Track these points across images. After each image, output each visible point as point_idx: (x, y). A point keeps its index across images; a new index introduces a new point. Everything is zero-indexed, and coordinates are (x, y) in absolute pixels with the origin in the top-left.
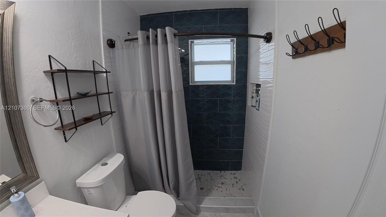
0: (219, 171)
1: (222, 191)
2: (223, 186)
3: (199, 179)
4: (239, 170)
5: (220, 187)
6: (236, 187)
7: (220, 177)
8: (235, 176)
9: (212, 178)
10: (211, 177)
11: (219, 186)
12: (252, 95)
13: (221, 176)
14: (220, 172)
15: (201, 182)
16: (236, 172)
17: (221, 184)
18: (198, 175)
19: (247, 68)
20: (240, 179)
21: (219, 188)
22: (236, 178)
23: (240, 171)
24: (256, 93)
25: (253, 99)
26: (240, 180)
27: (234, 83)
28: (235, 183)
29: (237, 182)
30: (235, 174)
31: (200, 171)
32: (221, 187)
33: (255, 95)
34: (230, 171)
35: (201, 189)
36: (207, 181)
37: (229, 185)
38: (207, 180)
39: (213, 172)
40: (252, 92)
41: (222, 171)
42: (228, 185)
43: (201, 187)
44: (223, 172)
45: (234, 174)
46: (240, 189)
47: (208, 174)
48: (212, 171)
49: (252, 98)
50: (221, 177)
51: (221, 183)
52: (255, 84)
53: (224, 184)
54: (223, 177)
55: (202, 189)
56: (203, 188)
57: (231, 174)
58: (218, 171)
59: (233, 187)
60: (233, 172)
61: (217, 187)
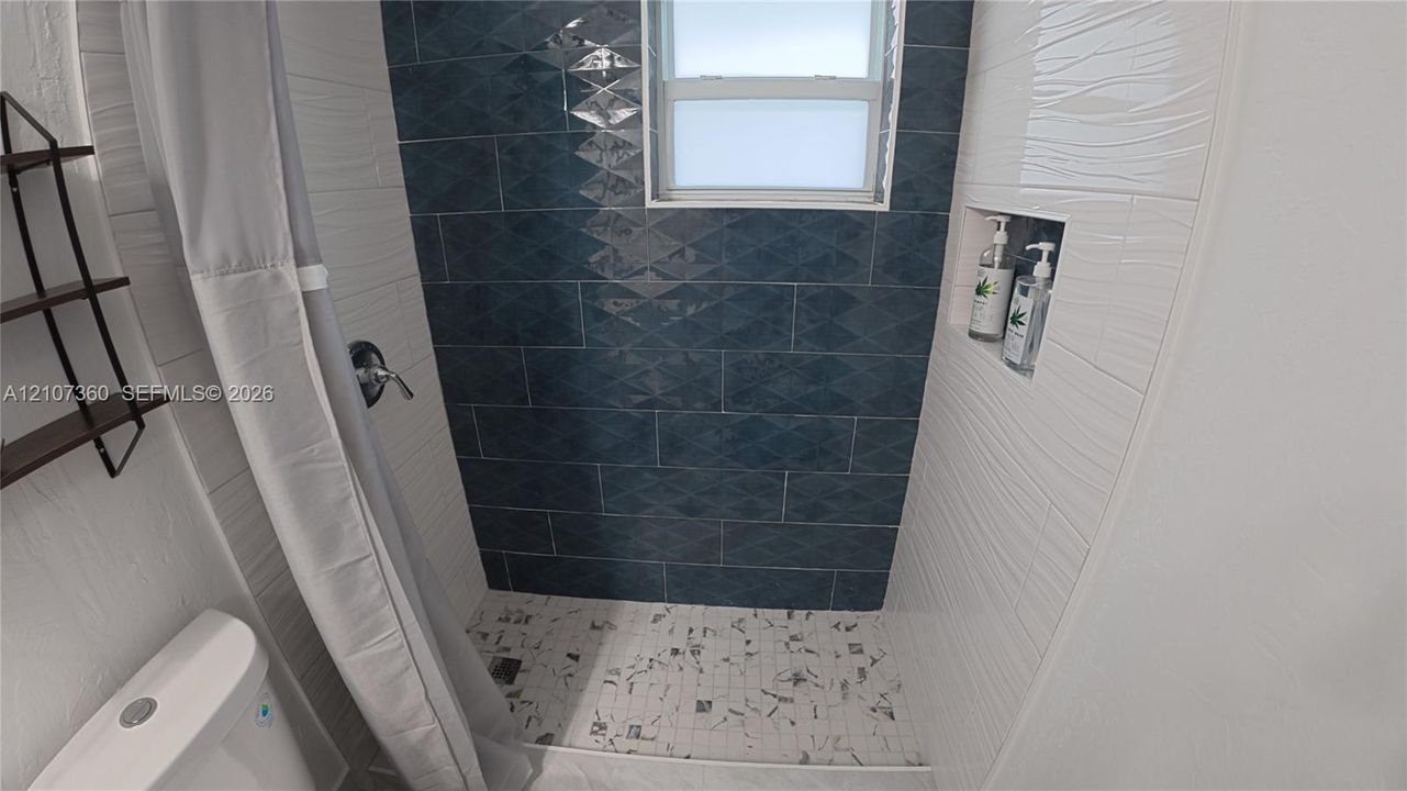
0: (785, 611)
1: (793, 723)
2: (798, 693)
3: (693, 652)
4: (873, 610)
5: (786, 699)
6: (860, 697)
7: (787, 644)
8: (853, 637)
9: (750, 649)
10: (748, 642)
11: (780, 694)
12: (980, 273)
13: (793, 638)
14: (789, 616)
15: (701, 671)
16: (858, 617)
17: (791, 683)
18: (691, 631)
19: (956, 125)
20: (877, 658)
21: (782, 706)
22: (856, 649)
23: (875, 613)
24: (1003, 266)
25: (981, 299)
26: (874, 661)
27: (885, 207)
28: (854, 678)
29: (862, 671)
30: (855, 626)
31: (700, 608)
32: (792, 701)
33: (997, 277)
34: (833, 609)
35: (698, 710)
36: (727, 664)
37: (827, 688)
38: (727, 660)
39: (756, 615)
40: (982, 257)
41: (796, 612)
42: (823, 688)
43: (701, 699)
44: (800, 614)
45: (848, 629)
46: (874, 710)
47: (733, 626)
48: (752, 610)
49: (980, 291)
50: (793, 645)
51: (789, 675)
52: (999, 218)
53: (805, 680)
54: (799, 645)
55: (704, 710)
56: (710, 703)
57: (836, 626)
58: (777, 611)
59: (844, 698)
60: (848, 616)
61: (775, 696)
